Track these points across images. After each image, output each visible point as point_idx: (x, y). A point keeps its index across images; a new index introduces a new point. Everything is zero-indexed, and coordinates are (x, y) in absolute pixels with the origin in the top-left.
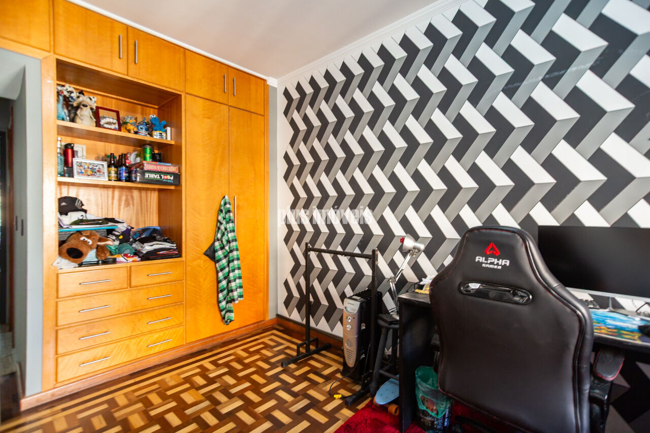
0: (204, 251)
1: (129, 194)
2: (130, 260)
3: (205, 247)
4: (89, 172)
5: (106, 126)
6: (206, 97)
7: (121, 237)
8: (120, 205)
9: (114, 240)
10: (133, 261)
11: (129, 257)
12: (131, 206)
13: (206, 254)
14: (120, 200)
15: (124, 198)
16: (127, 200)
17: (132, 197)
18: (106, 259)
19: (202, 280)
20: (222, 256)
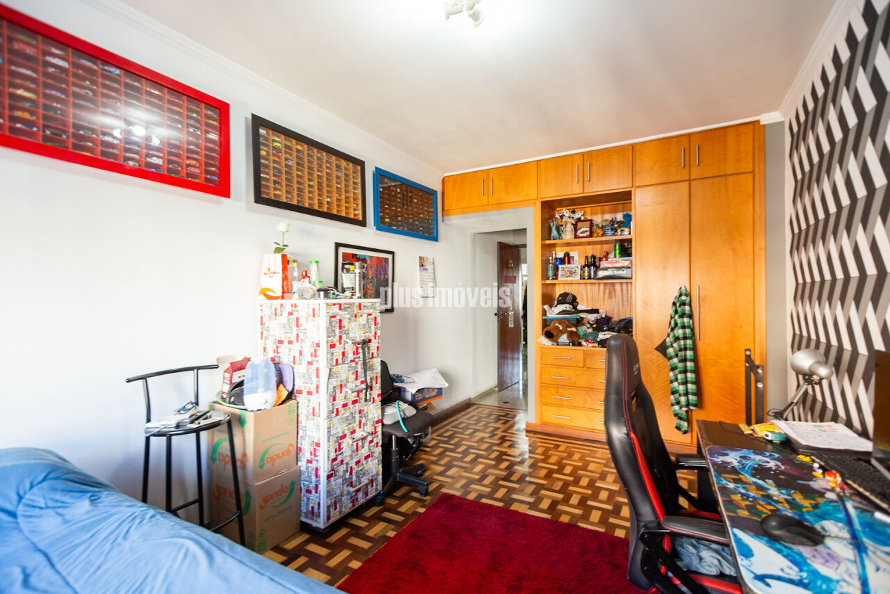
0: (656, 346)
1: (612, 287)
2: (591, 345)
3: (658, 343)
4: (568, 274)
5: (581, 235)
6: (660, 182)
7: (595, 326)
8: (604, 298)
9: (588, 328)
10: (593, 347)
11: (591, 343)
12: (614, 298)
13: (657, 349)
14: (604, 293)
15: (607, 291)
16: (610, 293)
17: (614, 290)
18: (575, 340)
19: (654, 376)
20: (673, 354)
